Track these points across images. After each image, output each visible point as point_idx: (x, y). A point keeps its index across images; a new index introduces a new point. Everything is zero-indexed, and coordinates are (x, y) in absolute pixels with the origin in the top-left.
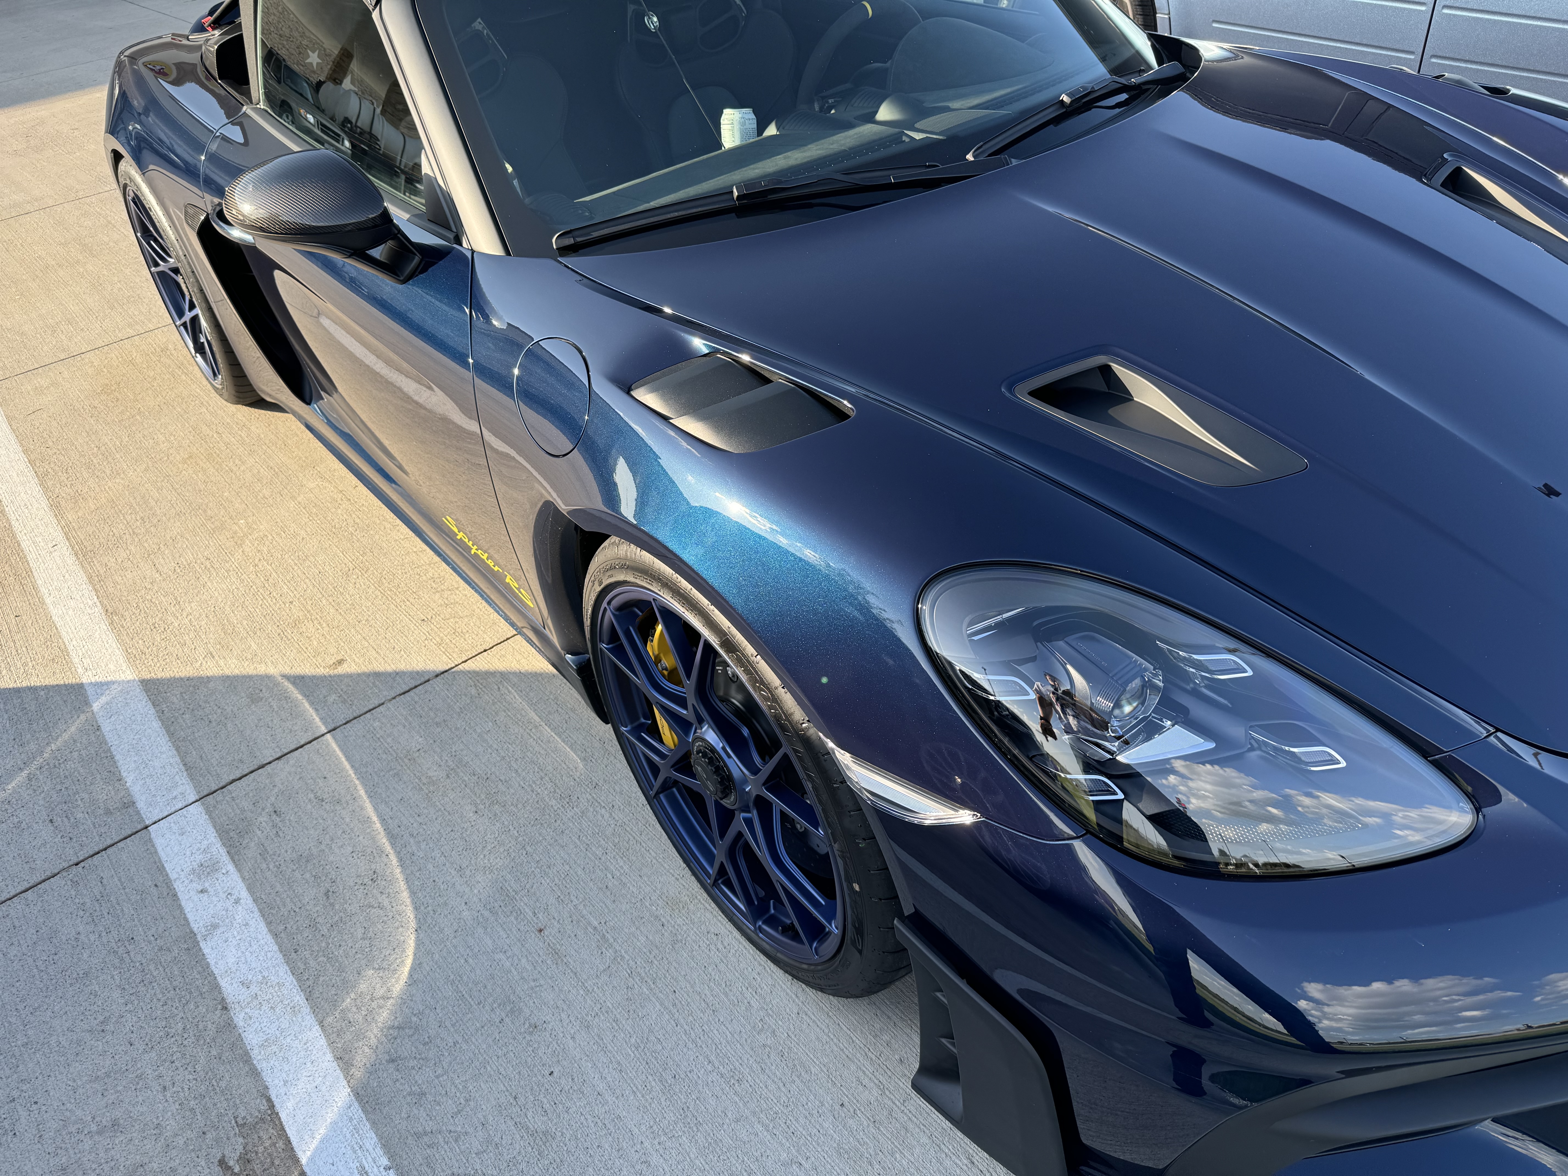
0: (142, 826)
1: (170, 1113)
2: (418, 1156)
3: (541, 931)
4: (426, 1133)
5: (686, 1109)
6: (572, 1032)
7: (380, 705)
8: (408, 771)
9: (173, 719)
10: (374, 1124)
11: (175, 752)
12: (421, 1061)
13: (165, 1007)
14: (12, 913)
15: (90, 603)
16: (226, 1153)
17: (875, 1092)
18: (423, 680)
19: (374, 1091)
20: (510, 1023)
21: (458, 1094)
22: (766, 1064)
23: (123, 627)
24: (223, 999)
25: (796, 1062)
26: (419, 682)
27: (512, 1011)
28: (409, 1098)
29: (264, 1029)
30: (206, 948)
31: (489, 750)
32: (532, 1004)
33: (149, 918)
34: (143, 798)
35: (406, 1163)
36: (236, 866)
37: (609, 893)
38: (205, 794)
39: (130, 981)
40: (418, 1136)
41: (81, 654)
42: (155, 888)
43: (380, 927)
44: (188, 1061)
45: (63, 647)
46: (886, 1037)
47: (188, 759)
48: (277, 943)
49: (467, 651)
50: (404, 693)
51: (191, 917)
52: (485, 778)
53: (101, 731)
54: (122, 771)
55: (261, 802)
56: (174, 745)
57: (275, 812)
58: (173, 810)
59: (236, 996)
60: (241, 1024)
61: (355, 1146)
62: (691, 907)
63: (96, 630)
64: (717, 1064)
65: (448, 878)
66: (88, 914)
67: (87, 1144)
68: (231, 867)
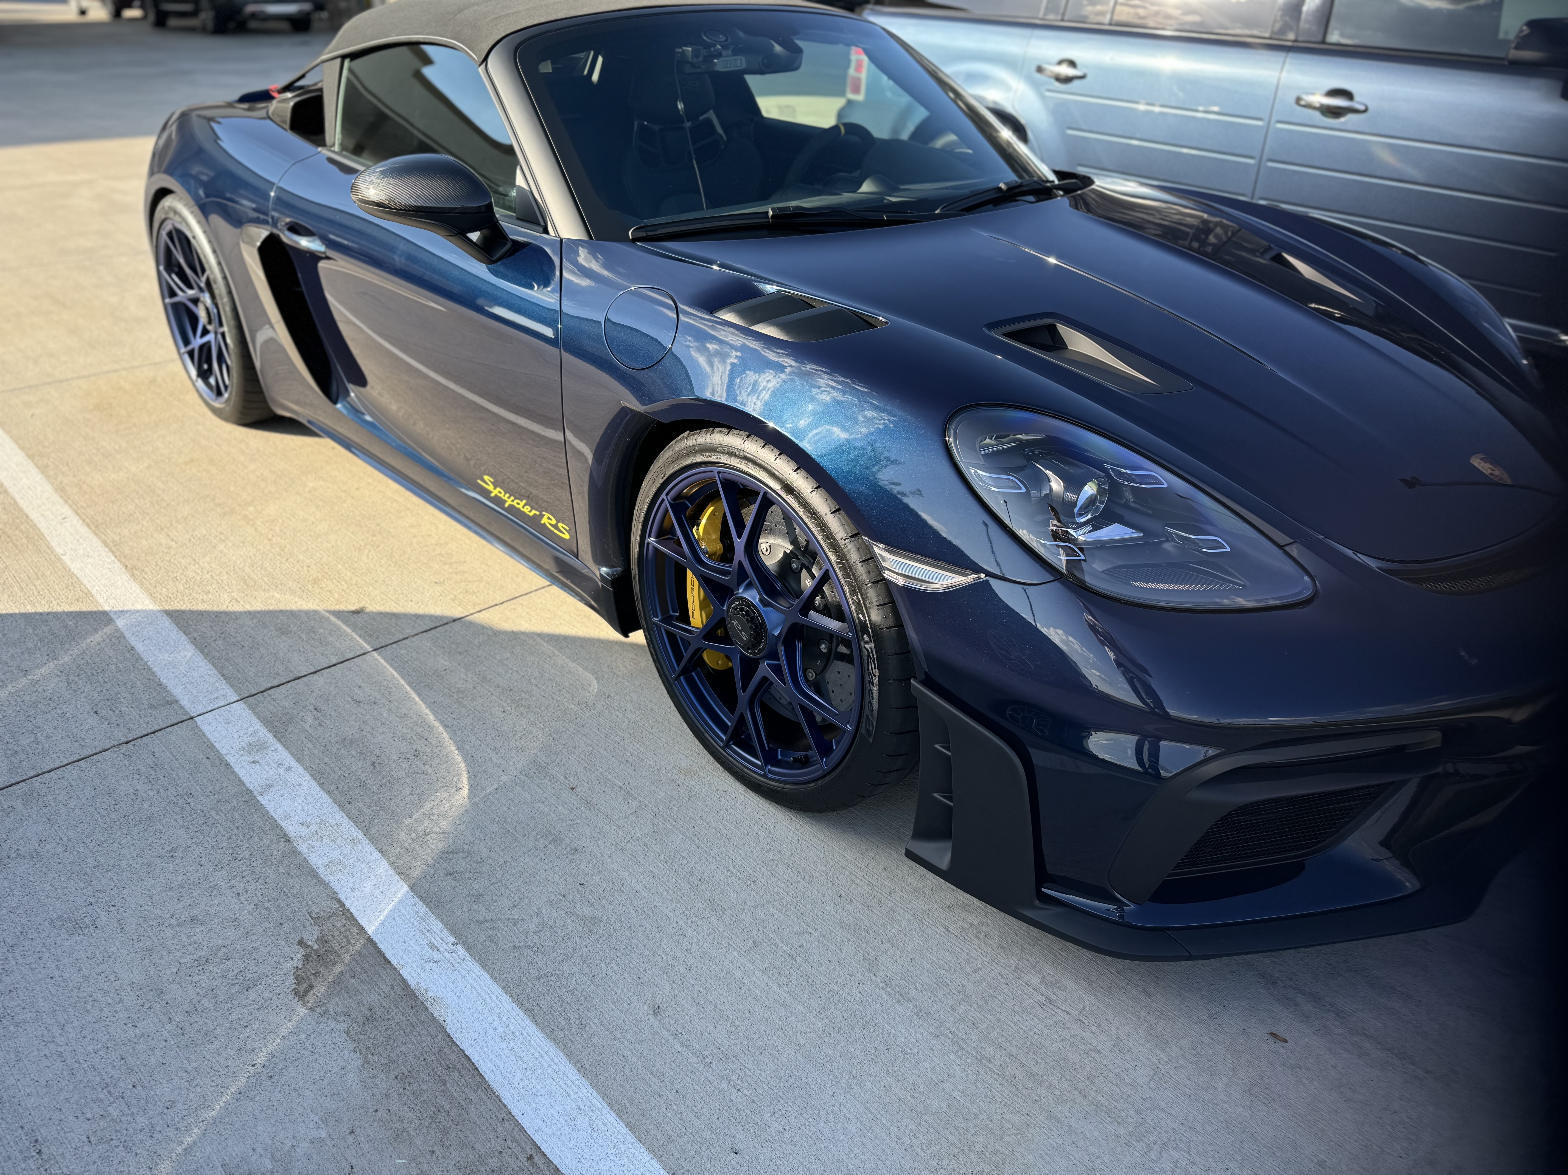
0: (188, 717)
1: (246, 911)
2: (481, 935)
3: (573, 789)
4: (486, 921)
5: (712, 900)
6: (609, 853)
7: (404, 639)
8: (438, 684)
9: (206, 644)
10: (438, 916)
11: (212, 667)
12: (476, 874)
13: (230, 841)
14: (67, 776)
15: (108, 561)
16: (304, 936)
17: (866, 888)
18: (441, 623)
19: (435, 894)
20: (553, 848)
21: (513, 895)
22: (775, 871)
23: (145, 579)
24: (285, 835)
25: (800, 870)
26: (439, 624)
27: (554, 840)
28: (468, 899)
29: (328, 854)
30: (263, 800)
31: (510, 671)
32: (571, 836)
33: (205, 780)
34: (186, 697)
35: (471, 940)
36: (284, 746)
37: (629, 765)
38: (246, 696)
39: (193, 823)
40: (480, 923)
41: (105, 596)
42: (208, 760)
43: (427, 787)
44: (258, 876)
45: (86, 591)
46: (871, 854)
47: (225, 672)
48: (331, 797)
49: (480, 604)
50: (426, 631)
51: (245, 779)
52: (509, 689)
53: (135, 651)
54: (161, 679)
55: (301, 702)
56: (210, 662)
57: (316, 709)
58: (216, 706)
59: (298, 832)
60: (305, 851)
61: (423, 930)
62: (701, 774)
63: (118, 580)
64: (734, 871)
65: (485, 755)
66: (143, 777)
67: (169, 933)
68: (279, 747)
